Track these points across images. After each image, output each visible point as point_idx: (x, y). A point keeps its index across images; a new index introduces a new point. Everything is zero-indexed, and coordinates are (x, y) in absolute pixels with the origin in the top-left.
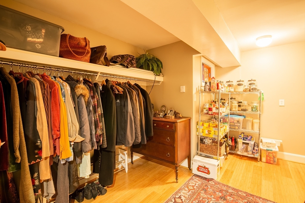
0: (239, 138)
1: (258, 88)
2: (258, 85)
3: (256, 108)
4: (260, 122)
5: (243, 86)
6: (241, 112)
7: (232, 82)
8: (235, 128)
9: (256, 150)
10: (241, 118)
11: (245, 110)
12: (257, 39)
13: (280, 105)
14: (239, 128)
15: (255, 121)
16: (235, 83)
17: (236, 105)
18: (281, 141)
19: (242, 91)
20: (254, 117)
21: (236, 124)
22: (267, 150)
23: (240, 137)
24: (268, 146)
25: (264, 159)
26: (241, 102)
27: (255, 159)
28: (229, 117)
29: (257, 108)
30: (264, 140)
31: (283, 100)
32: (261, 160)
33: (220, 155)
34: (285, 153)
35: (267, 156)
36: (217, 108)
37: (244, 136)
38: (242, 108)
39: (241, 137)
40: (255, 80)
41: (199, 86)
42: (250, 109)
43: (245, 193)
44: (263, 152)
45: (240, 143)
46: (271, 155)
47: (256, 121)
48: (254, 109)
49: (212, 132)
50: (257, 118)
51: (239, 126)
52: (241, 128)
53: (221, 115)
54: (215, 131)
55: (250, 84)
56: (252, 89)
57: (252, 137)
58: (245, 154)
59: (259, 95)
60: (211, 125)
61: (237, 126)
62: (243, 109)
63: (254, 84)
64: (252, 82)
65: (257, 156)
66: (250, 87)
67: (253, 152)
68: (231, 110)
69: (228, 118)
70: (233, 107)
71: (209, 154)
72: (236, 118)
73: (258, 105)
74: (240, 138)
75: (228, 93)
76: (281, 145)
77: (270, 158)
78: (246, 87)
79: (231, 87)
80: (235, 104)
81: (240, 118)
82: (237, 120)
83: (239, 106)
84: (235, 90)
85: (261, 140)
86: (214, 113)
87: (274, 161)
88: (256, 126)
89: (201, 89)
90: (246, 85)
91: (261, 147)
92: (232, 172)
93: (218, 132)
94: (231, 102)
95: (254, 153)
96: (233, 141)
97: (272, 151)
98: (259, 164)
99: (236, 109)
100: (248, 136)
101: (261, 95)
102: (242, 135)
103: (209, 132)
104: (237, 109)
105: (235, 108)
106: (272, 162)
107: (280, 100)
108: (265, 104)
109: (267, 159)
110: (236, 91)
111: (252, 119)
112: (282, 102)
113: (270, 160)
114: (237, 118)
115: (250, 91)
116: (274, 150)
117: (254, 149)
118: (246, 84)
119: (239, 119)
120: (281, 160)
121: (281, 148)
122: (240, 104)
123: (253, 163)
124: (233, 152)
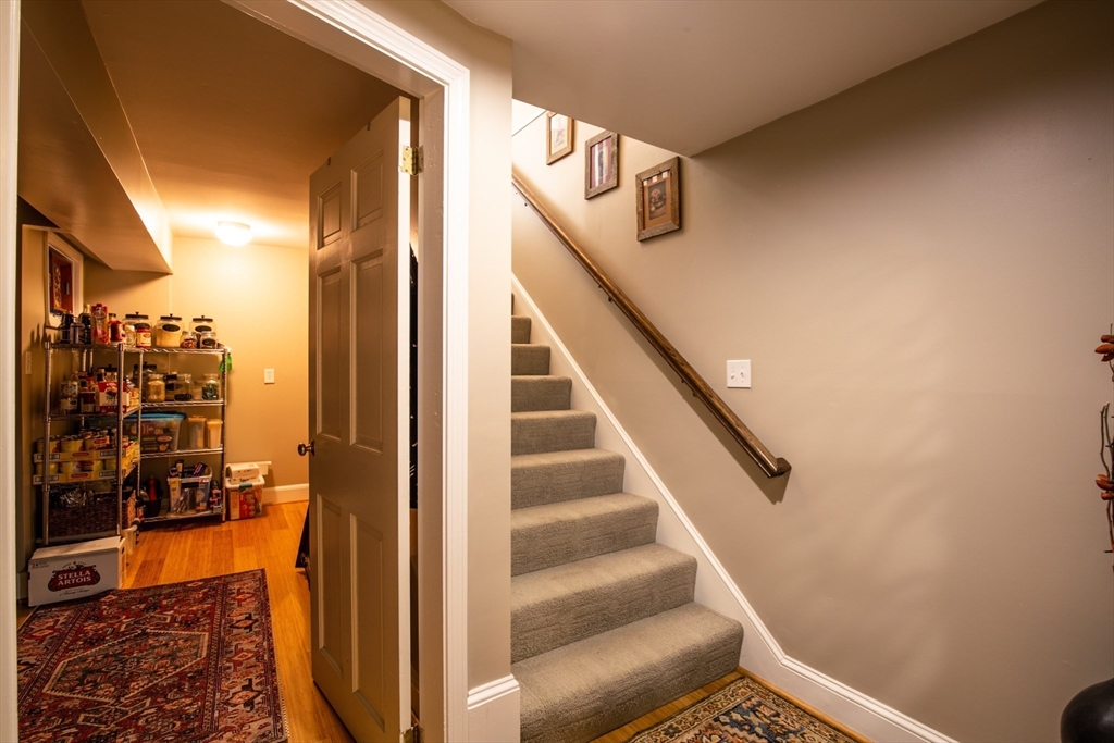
0: (171, 477)
1: (218, 339)
2: (219, 332)
3: (214, 389)
4: (223, 426)
5: (180, 332)
6: (175, 404)
7: (146, 317)
8: (158, 451)
9: (217, 495)
10: (175, 420)
11: (187, 397)
12: (219, 223)
13: (267, 381)
14: (169, 448)
15: (211, 423)
16: (154, 321)
17: (160, 385)
18: (270, 463)
19: (178, 345)
20: (210, 413)
21: (160, 439)
22: (242, 488)
23: (173, 471)
24: (243, 478)
25: (235, 513)
26: (174, 377)
27: (215, 520)
28: (140, 420)
29: (216, 391)
30: (234, 468)
31: (272, 370)
32: (228, 518)
33: (125, 526)
34: (278, 488)
35: (242, 503)
36: (111, 394)
37: (183, 468)
38: (178, 392)
39: (176, 471)
40: (210, 320)
41: (38, 327)
42: (198, 393)
43: (201, 580)
44: (232, 495)
45: (174, 489)
46: (249, 497)
47: (215, 423)
48: (209, 393)
49: (97, 465)
50: (215, 417)
51: (170, 442)
52: (176, 448)
53: (125, 412)
54: (104, 461)
55: (198, 329)
56: (204, 342)
57: (204, 466)
58: (190, 514)
59: (221, 359)
60: (90, 443)
61: (165, 443)
62: (181, 395)
63: (209, 329)
64: (205, 324)
65: (220, 508)
66: (199, 336)
67: (209, 504)
68: (143, 401)
69: (137, 422)
70: (152, 390)
71: (85, 533)
72: (161, 420)
73: (218, 383)
74: (173, 474)
75: (137, 350)
76: (270, 471)
77: (249, 505)
78: (189, 336)
79: (143, 334)
80: (158, 381)
81: (172, 419)
82: (164, 425)
83: (169, 387)
84: (154, 341)
85: (228, 469)
86: (102, 407)
87: (257, 511)
88: (215, 436)
89: (45, 334)
90: (187, 329)
91: (228, 485)
92: (161, 562)
93: (115, 461)
94: (144, 375)
95: (213, 503)
96: (153, 490)
97: (251, 486)
98: (224, 527)
99: (160, 397)
100: (193, 467)
101: (226, 357)
102: (180, 465)
103: (84, 467)
104: (162, 396)
105: (158, 393)
106: (252, 513)
107: (267, 370)
108: (235, 380)
109: (242, 512)
110: (158, 343)
111: (203, 420)
112: (269, 376)
113: (249, 511)
114: (163, 420)
115: (198, 346)
116: (255, 483)
117: (211, 495)
118: (188, 326)
119: (170, 423)
120: (271, 505)
121: (270, 480)
122: (171, 383)
123: (212, 529)
124: (153, 519)
